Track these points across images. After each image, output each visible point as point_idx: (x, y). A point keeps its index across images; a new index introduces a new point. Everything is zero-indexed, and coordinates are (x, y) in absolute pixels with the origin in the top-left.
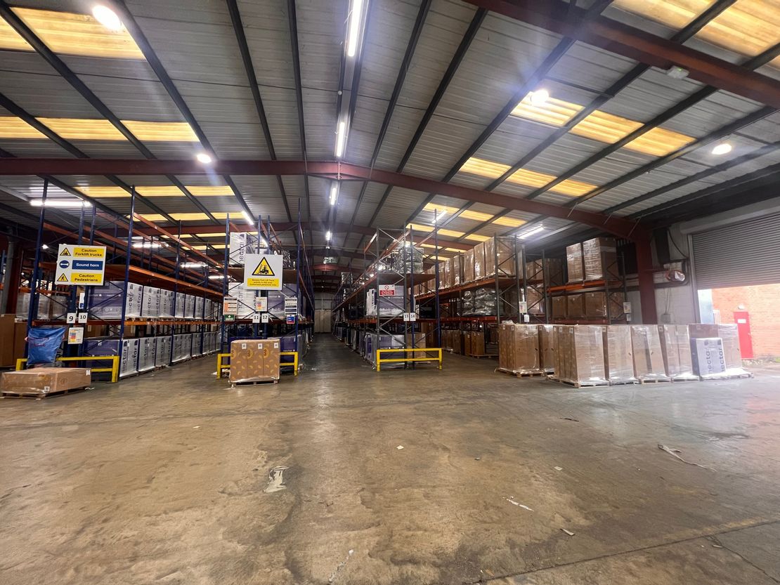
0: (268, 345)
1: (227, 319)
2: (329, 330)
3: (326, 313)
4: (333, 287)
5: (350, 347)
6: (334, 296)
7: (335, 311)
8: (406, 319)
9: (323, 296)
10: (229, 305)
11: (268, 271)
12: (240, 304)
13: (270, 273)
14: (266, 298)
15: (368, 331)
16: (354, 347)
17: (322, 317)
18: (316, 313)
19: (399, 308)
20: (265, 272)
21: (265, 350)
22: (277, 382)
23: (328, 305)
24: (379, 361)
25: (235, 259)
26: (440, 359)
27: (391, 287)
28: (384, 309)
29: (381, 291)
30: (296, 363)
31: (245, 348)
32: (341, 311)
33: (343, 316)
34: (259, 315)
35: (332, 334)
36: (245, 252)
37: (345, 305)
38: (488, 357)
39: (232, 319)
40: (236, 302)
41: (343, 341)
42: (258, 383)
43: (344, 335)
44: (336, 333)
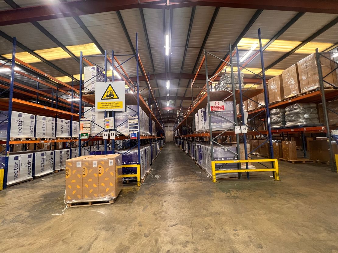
0: (103, 163)
1: (83, 137)
2: (173, 141)
3: (171, 133)
4: (173, 120)
5: (184, 150)
6: (174, 124)
7: (175, 131)
8: (238, 132)
9: (169, 125)
10: (84, 126)
11: (113, 95)
12: (94, 124)
13: (115, 97)
14: (113, 118)
15: (199, 142)
16: (187, 152)
17: (169, 135)
18: (166, 133)
19: (230, 122)
20: (111, 96)
21: (100, 168)
22: (112, 202)
23: (171, 128)
24: (215, 172)
25: (88, 87)
26: (276, 169)
27: (221, 103)
28: (215, 124)
29: (212, 107)
30: (138, 175)
31: (80, 166)
32: (178, 131)
33: (179, 133)
34: (107, 133)
35: (173, 143)
36: (96, 82)
37: (180, 127)
38: (302, 162)
39: (87, 137)
40: (90, 122)
41: (179, 147)
42: (93, 203)
43: (180, 144)
44: (176, 142)
